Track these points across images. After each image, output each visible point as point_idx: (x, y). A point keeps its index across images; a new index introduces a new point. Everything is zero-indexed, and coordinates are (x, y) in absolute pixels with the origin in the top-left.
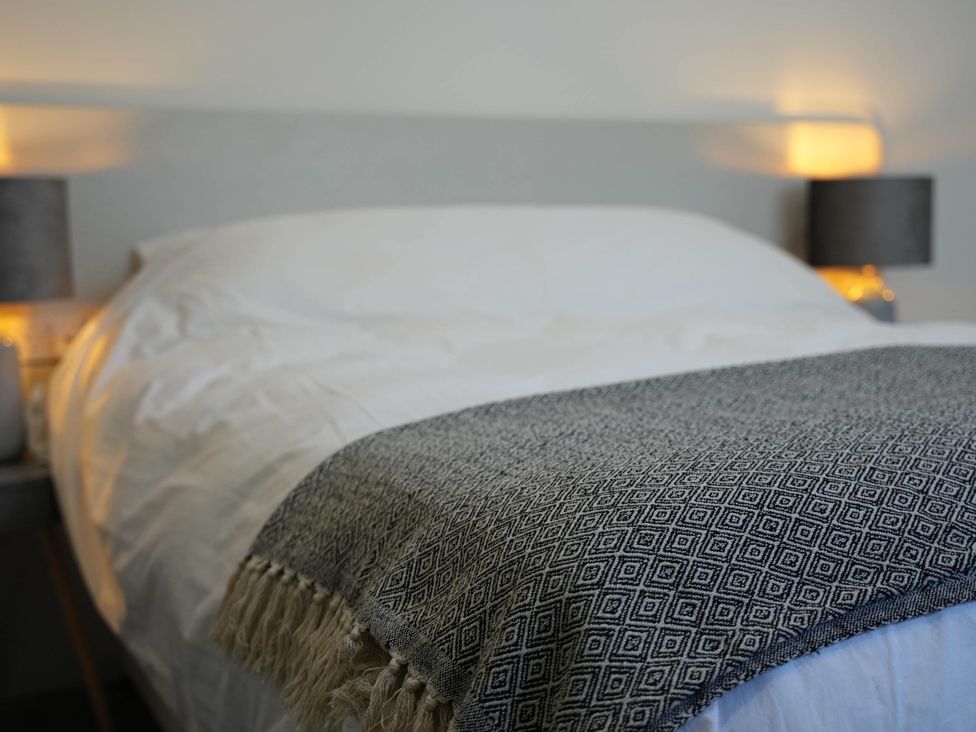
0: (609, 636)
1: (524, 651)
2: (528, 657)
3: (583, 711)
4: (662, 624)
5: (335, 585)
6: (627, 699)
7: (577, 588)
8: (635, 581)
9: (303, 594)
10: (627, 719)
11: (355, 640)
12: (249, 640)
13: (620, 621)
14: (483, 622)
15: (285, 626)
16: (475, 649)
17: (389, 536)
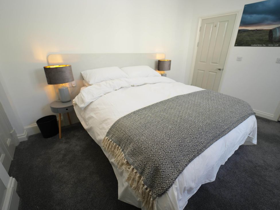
0: (164, 172)
1: (152, 172)
2: (153, 173)
3: (162, 183)
4: (170, 168)
5: (119, 145)
6: (167, 182)
7: (159, 164)
8: (166, 163)
9: (115, 146)
10: (168, 185)
11: (125, 162)
12: (108, 149)
13: (165, 169)
14: (145, 165)
15: (113, 149)
16: (144, 169)
17: (127, 142)
